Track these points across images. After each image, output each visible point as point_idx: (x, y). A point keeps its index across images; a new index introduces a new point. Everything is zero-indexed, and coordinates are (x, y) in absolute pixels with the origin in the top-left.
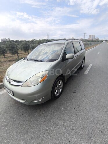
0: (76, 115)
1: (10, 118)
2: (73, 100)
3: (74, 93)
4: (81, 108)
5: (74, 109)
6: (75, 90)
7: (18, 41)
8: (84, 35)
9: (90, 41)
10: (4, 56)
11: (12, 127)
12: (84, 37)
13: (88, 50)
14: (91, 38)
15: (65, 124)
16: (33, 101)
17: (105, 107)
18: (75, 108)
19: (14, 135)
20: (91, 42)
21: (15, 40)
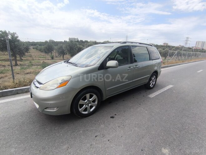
0: (91, 145)
1: (22, 122)
2: (102, 126)
3: (112, 117)
4: (105, 140)
5: (94, 136)
6: (115, 115)
7: (88, 41)
8: (187, 41)
9: (197, 50)
10: (63, 57)
11: (16, 131)
12: (186, 43)
13: (185, 63)
14: (200, 47)
15: (69, 150)
16: (46, 108)
17: (142, 150)
18: (96, 137)
19: (12, 140)
20: (199, 53)
21: (84, 41)
